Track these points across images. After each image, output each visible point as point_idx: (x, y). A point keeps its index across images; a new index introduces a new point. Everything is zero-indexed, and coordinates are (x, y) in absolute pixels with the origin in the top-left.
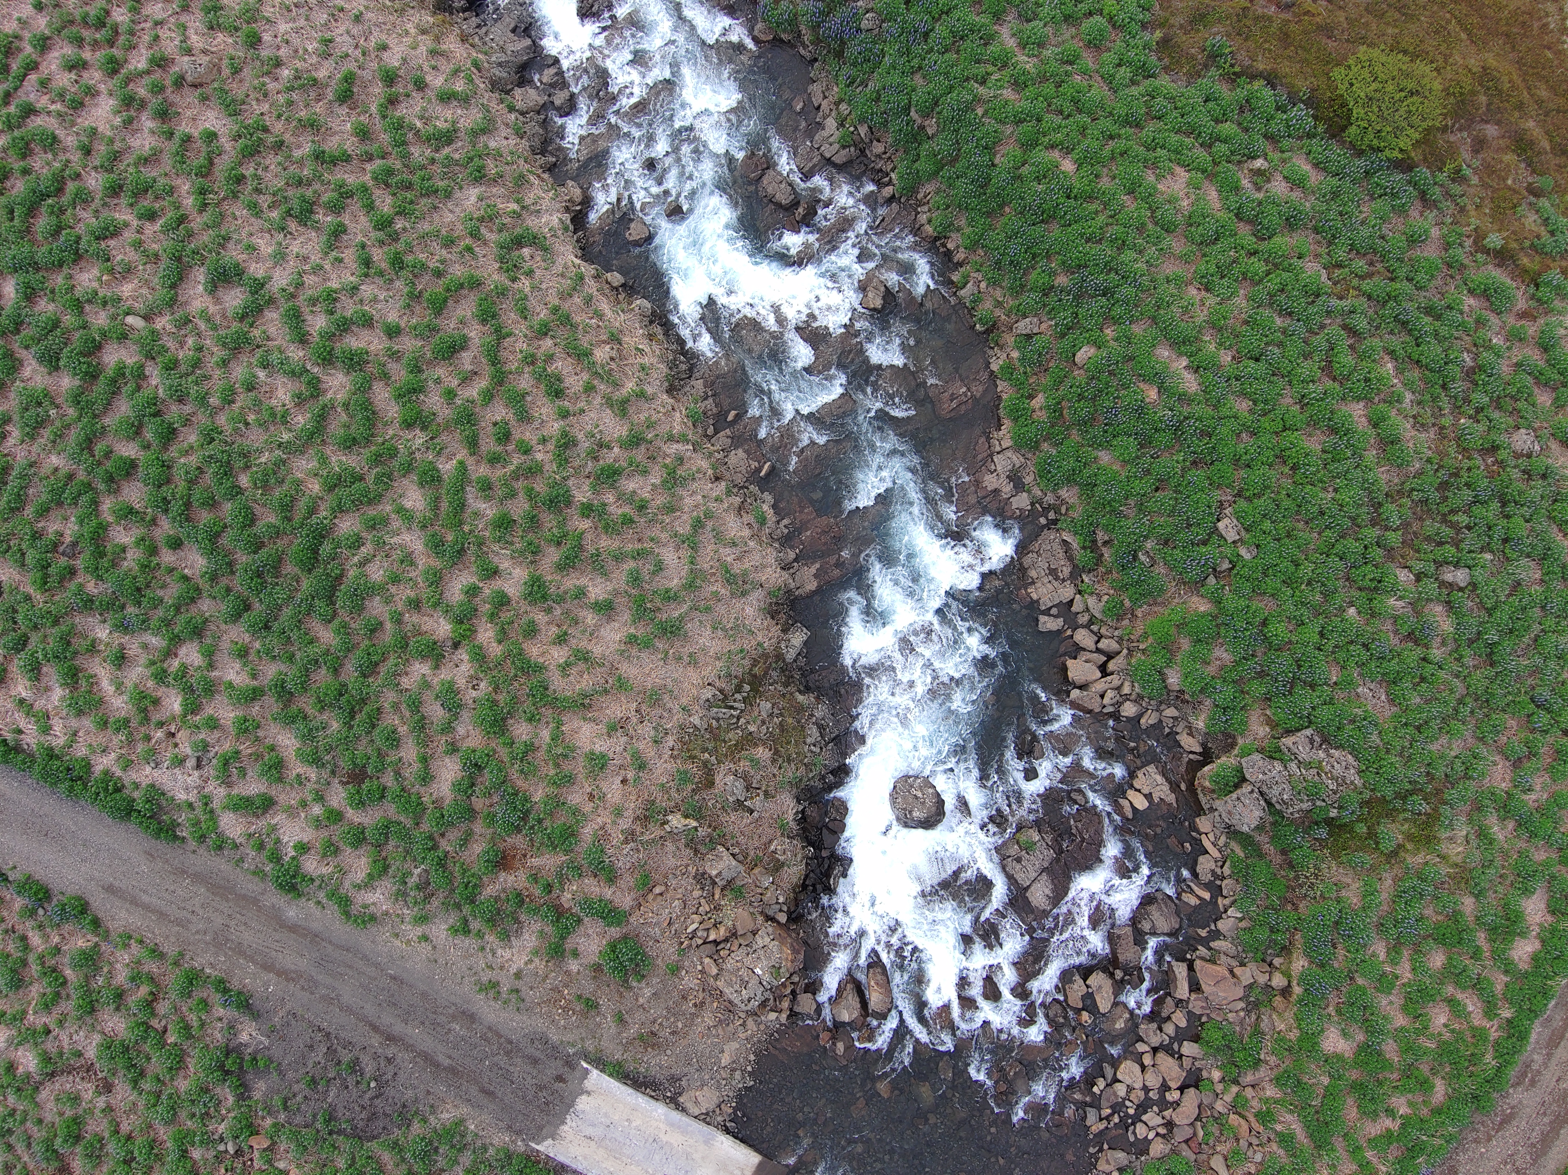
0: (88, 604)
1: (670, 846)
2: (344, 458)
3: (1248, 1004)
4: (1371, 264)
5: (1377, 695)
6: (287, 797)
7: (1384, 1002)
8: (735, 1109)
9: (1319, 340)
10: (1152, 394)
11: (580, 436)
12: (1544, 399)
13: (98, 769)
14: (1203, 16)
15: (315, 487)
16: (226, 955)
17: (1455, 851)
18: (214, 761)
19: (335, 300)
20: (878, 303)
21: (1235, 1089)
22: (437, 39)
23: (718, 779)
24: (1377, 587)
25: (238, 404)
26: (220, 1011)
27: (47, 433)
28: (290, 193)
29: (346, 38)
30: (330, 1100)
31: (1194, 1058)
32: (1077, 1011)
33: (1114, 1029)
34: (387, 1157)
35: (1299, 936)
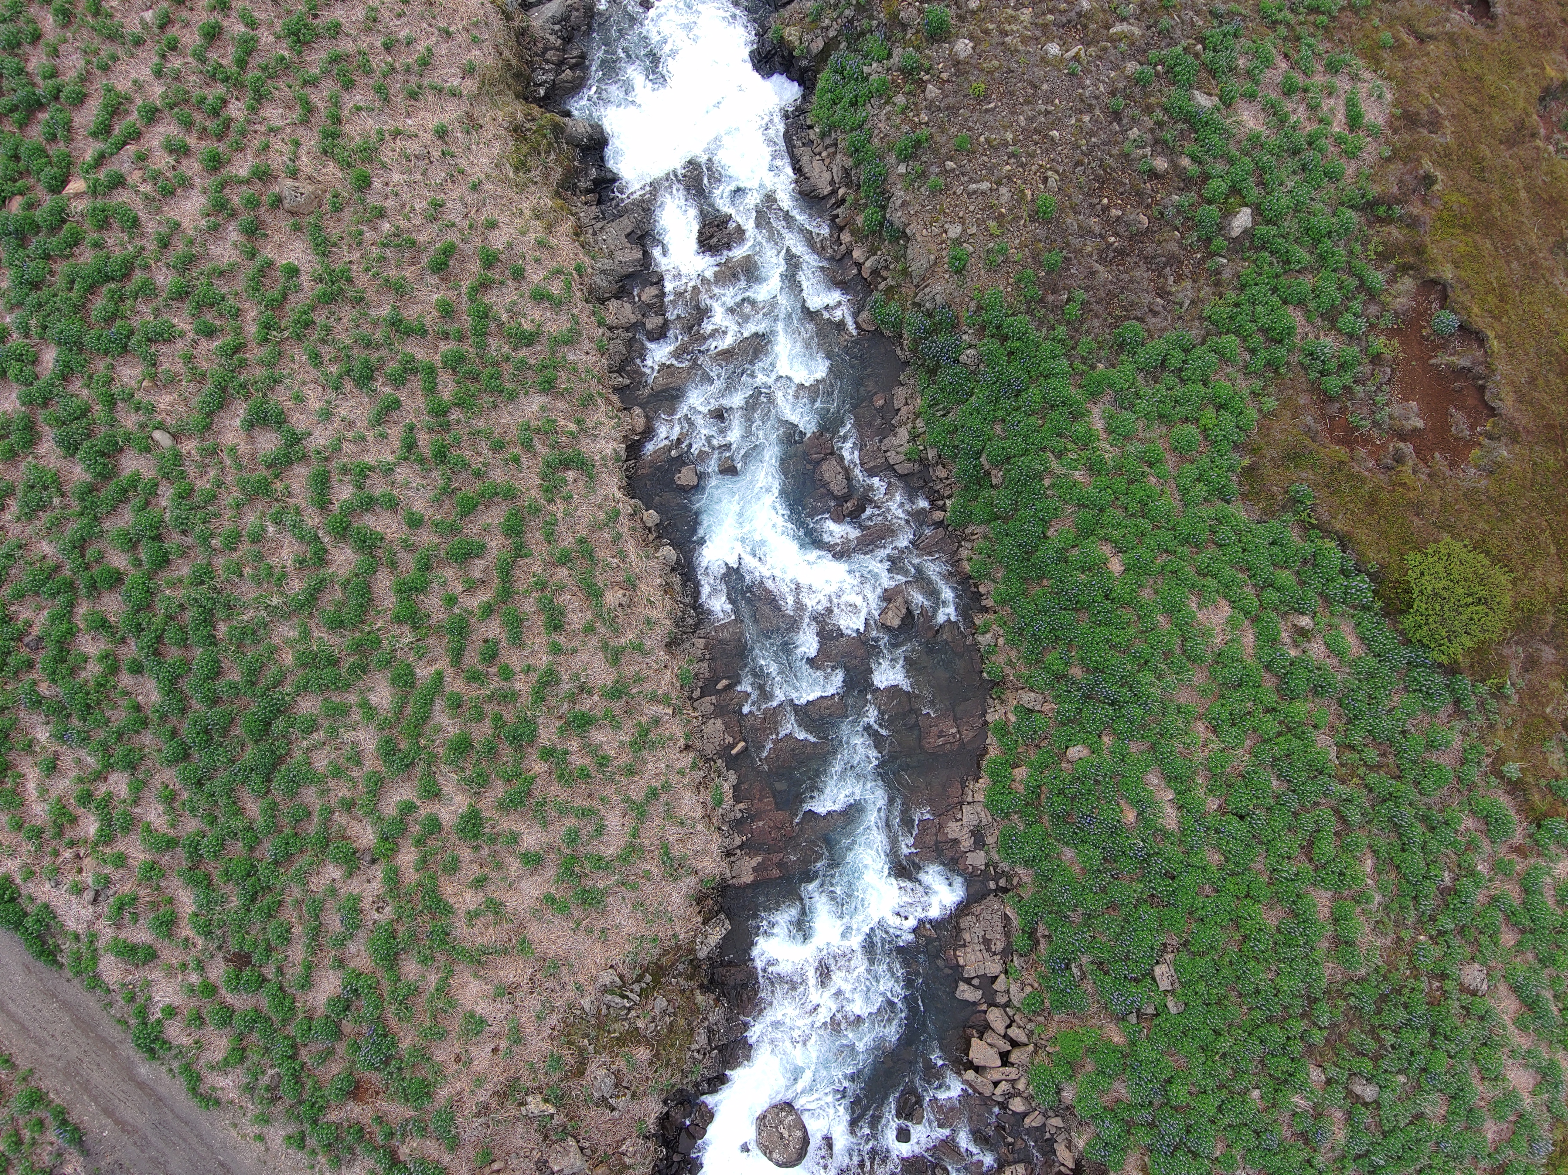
0: (37, 702)
1: (520, 1128)
2: (326, 636)
4: (1384, 755)
6: (171, 955)
9: (1308, 820)
10: (1131, 816)
11: (565, 677)
12: (1508, 938)
14: (1297, 456)
15: (288, 659)
16: (73, 1086)
18: (111, 899)
19: (367, 476)
20: (896, 623)
22: (549, 229)
23: (589, 1070)
24: (1287, 1080)
25: (240, 553)
27: (45, 517)
28: (356, 352)
29: (458, 205)
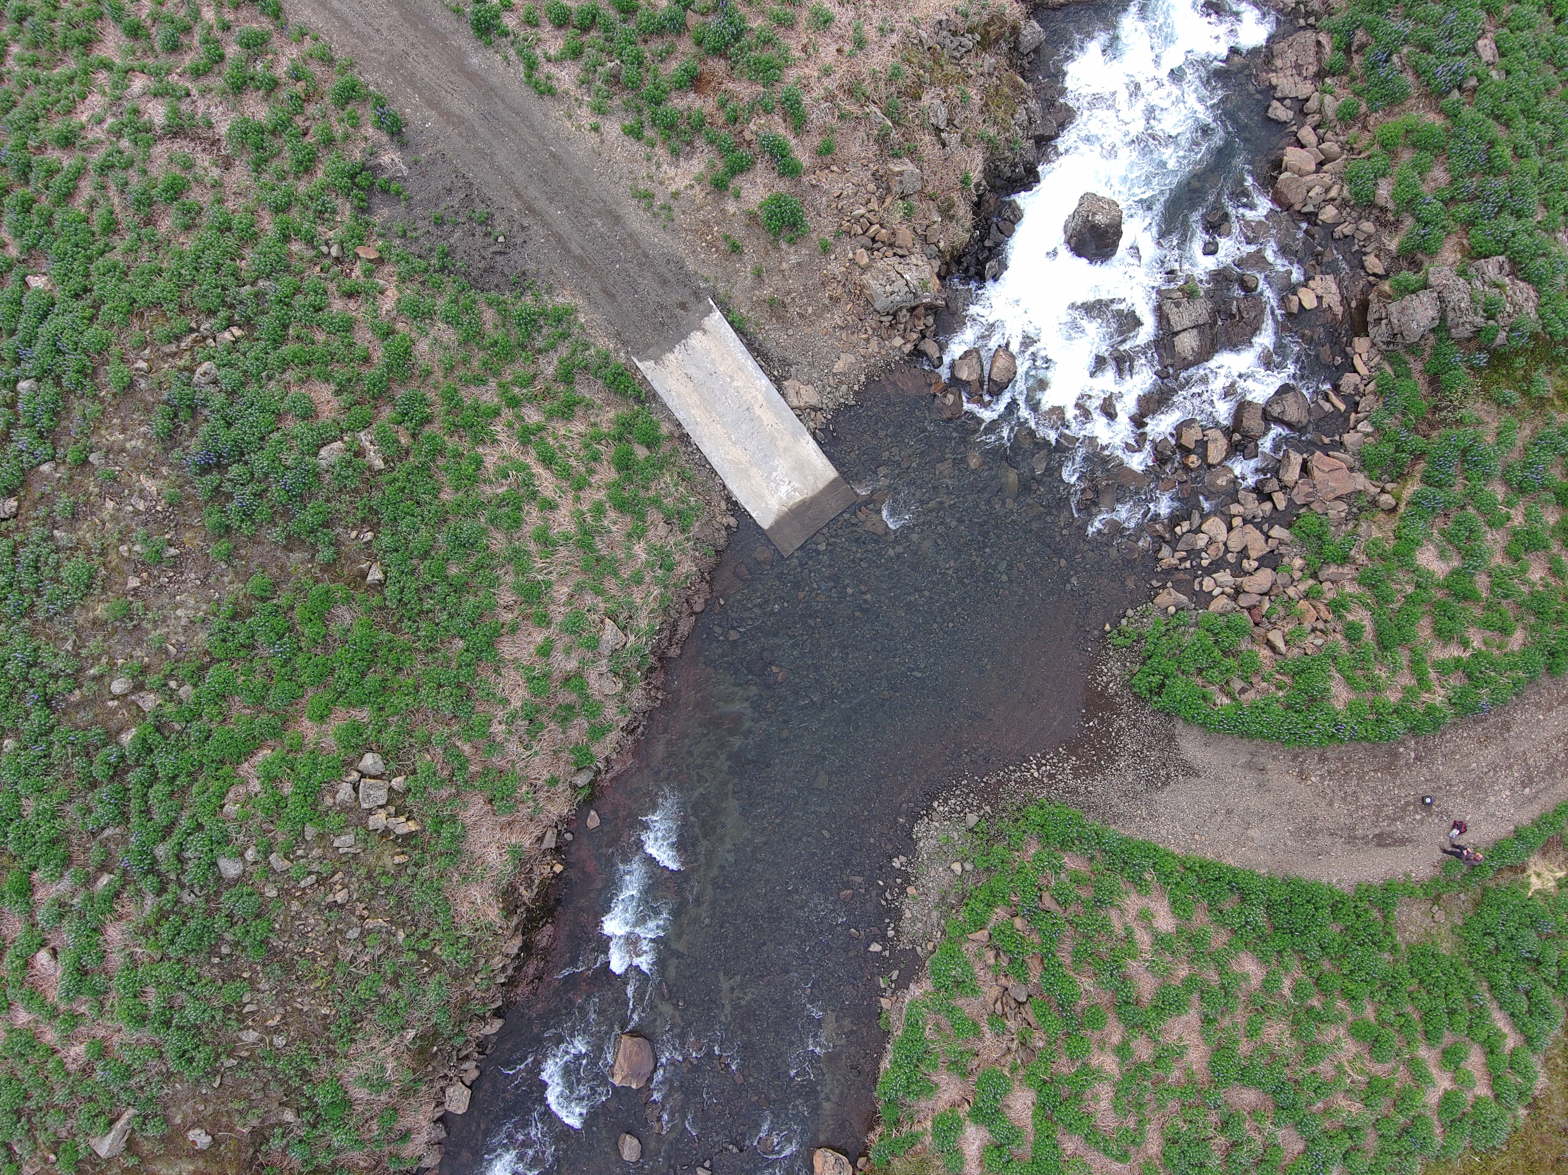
3: (1349, 513)
7: (1489, 536)
8: (829, 421)
16: (395, 80)
21: (1311, 582)
23: (926, 98)
26: (369, 132)
30: (452, 241)
31: (1281, 542)
32: (1186, 451)
33: (1213, 484)
34: (489, 316)
35: (1421, 466)
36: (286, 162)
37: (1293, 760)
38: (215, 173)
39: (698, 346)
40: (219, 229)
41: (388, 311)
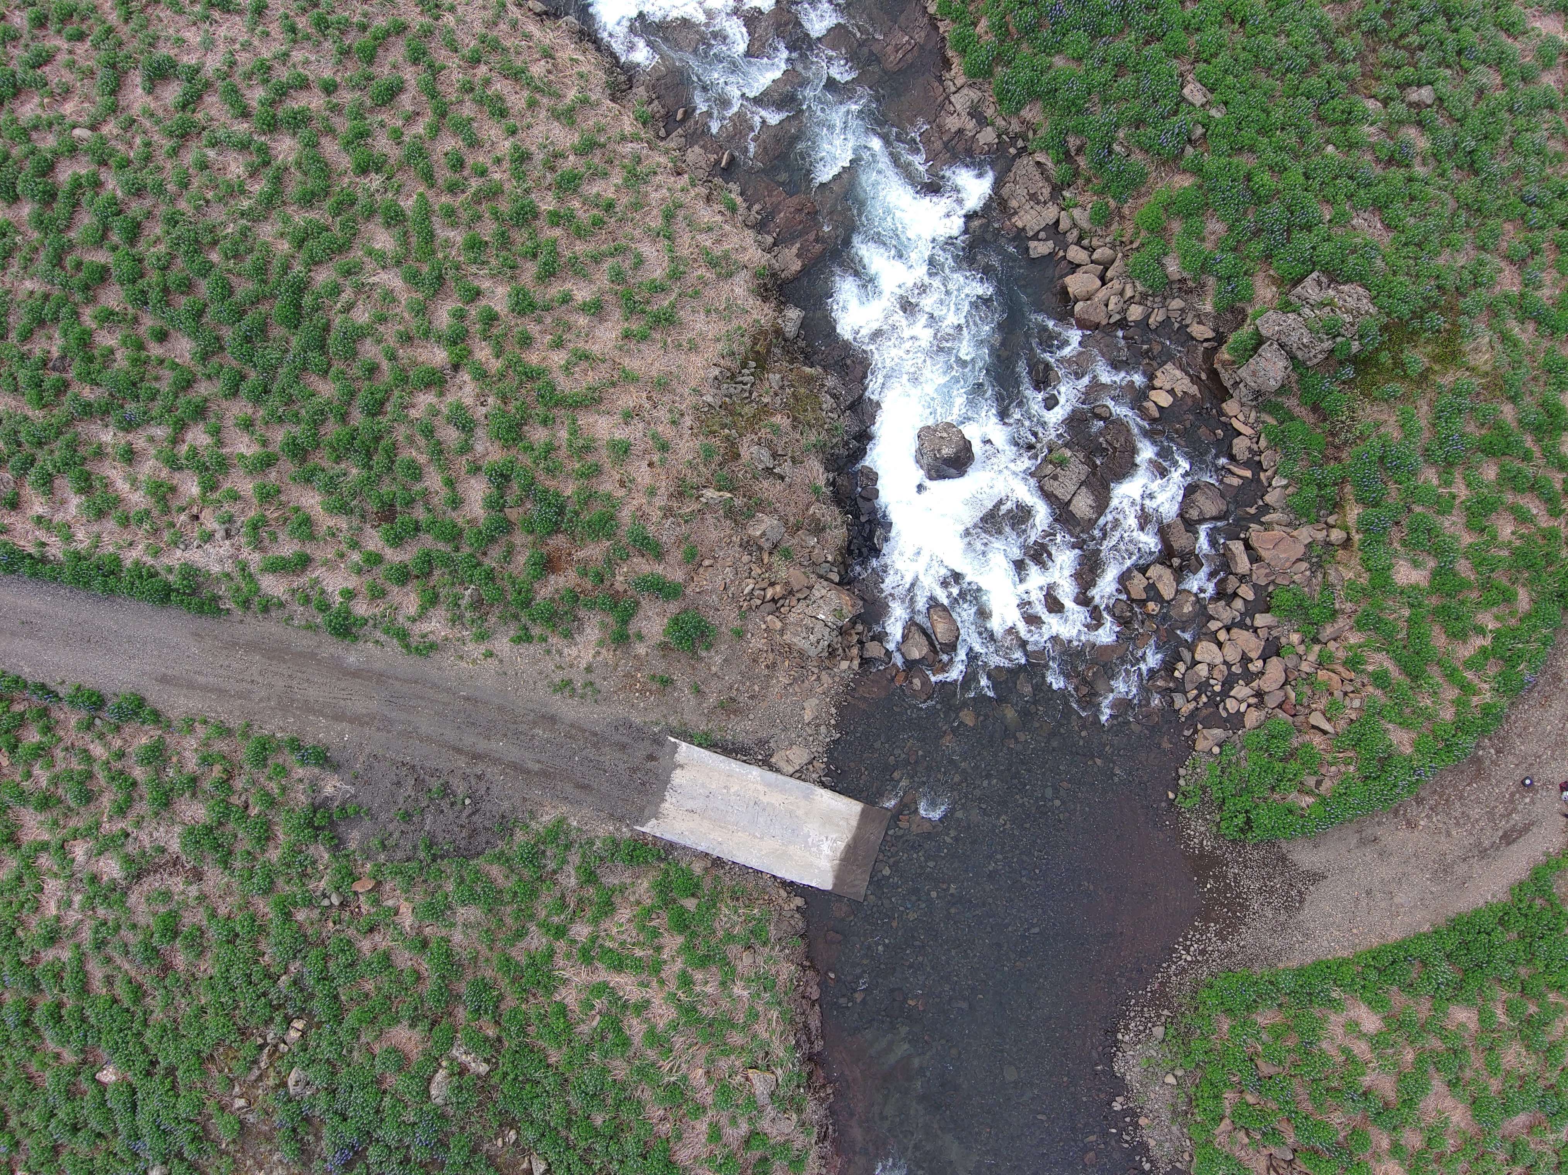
0: (87, 410)
2: (306, 214)
3: (1312, 565)
5: (1373, 224)
6: (322, 552)
7: (1447, 524)
8: (827, 764)
11: (533, 149)
13: (128, 563)
15: (285, 247)
17: (1483, 360)
18: (243, 529)
19: (269, 68)
21: (1317, 648)
23: (744, 452)
24: (1348, 119)
25: (195, 185)
26: (300, 772)
27: (17, 260)
30: (427, 828)
31: (1270, 628)
32: (1142, 603)
33: (1183, 615)
34: (496, 871)
35: (1348, 488)
36: (245, 843)
37: (1396, 816)
38: (193, 891)
39: (684, 781)
40: (229, 942)
41: (411, 926)
